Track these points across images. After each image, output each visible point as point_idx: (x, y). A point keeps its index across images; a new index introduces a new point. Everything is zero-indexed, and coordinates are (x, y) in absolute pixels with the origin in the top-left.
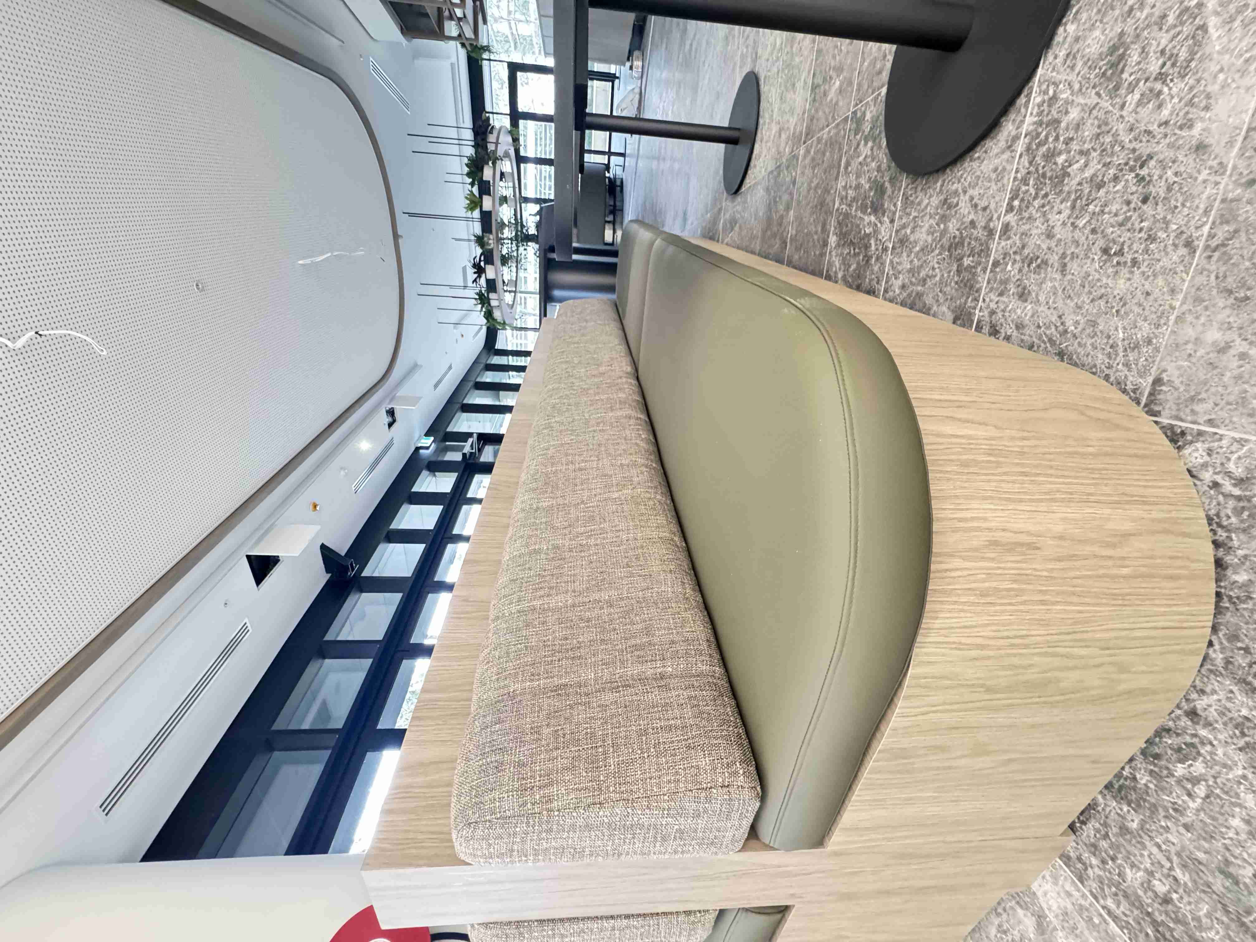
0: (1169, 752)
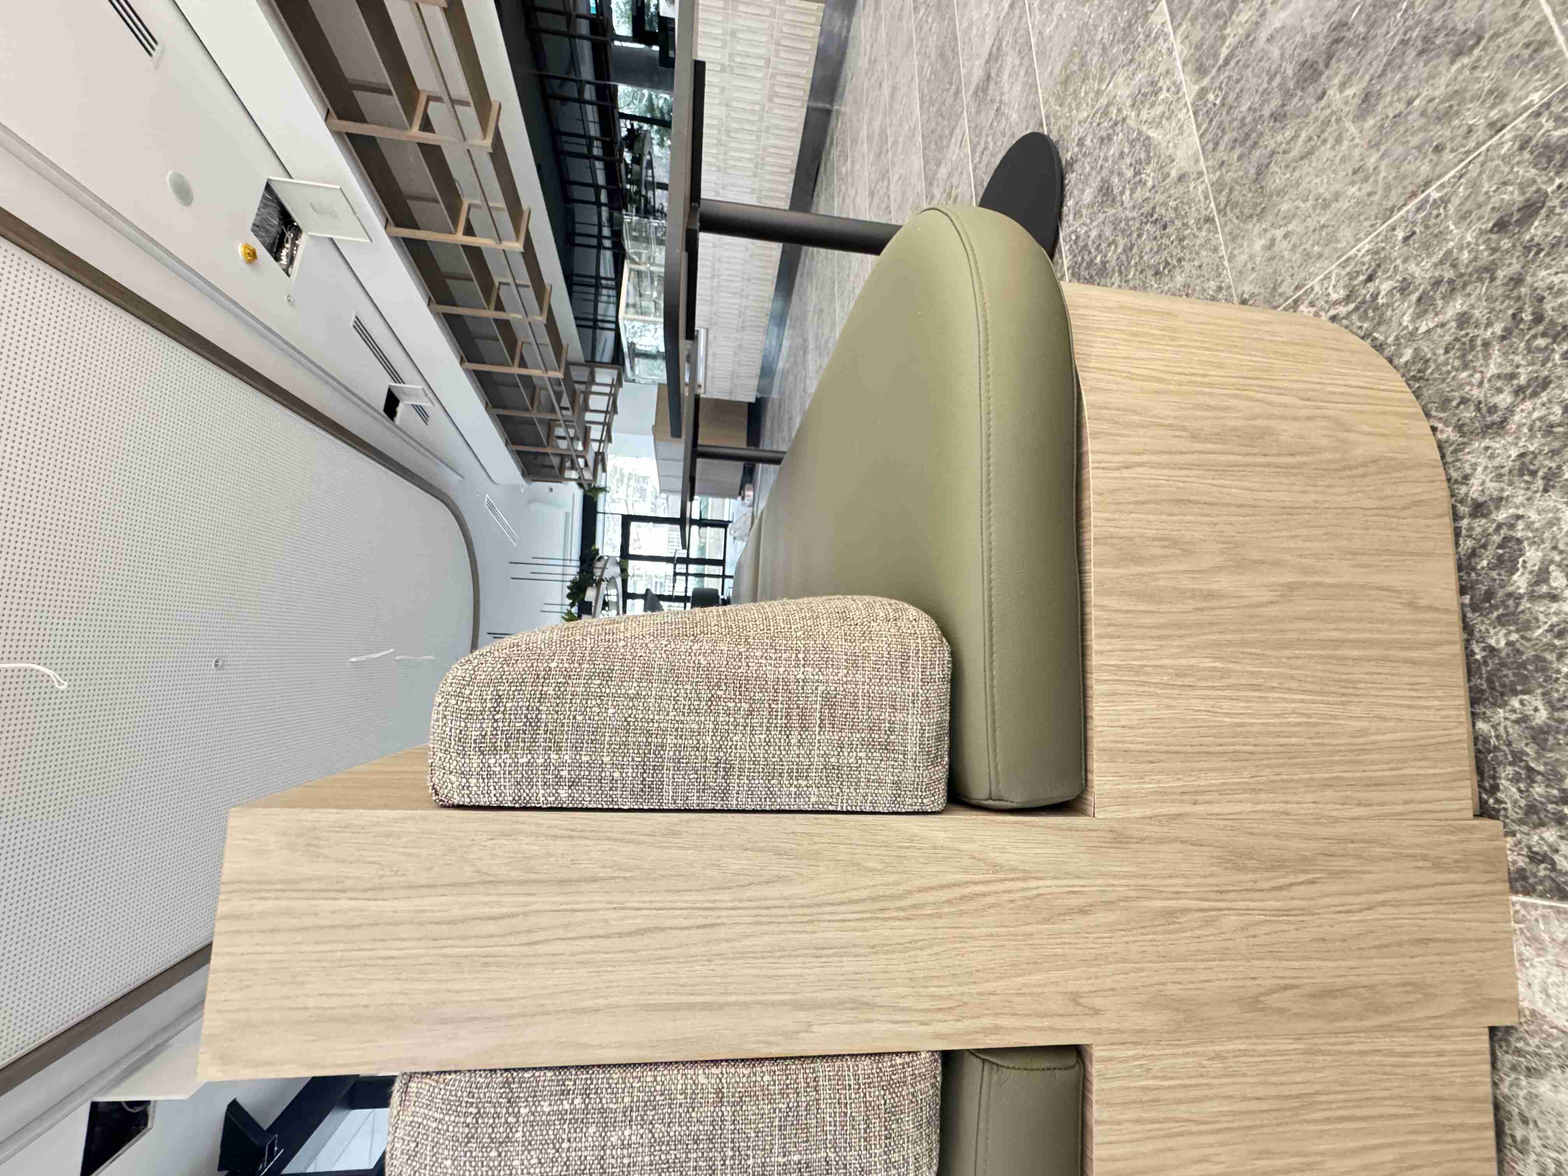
0: (1494, 574)
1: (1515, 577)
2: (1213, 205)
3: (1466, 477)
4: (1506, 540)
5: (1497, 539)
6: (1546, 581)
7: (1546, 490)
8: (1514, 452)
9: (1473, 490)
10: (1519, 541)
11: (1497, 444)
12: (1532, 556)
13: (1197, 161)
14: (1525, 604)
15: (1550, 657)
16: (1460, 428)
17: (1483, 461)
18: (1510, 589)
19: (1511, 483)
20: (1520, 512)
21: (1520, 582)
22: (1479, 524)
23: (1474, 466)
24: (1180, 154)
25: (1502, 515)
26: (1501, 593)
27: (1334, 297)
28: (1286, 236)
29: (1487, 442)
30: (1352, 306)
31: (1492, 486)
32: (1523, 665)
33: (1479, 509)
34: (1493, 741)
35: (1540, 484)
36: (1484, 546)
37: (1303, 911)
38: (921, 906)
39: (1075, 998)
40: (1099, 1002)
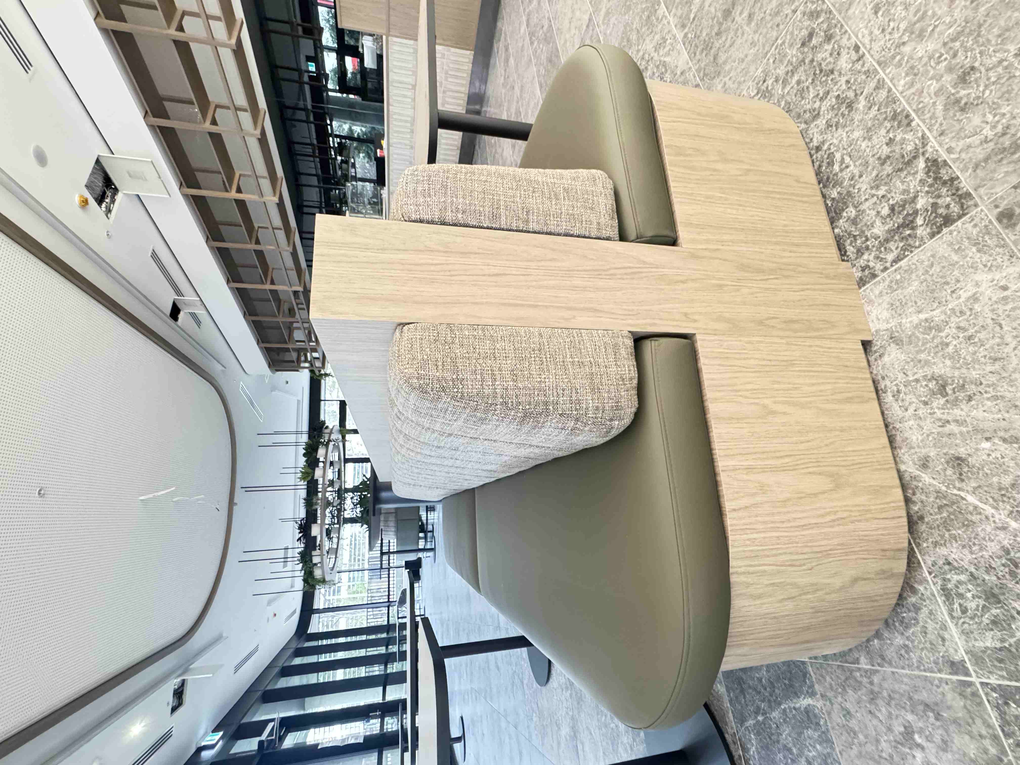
0: (828, 170)
1: (834, 167)
2: (698, 79)
3: (811, 139)
4: (829, 155)
5: (826, 156)
6: (844, 162)
7: (837, 130)
8: (824, 122)
9: (815, 143)
10: (833, 153)
11: (818, 122)
12: (838, 156)
13: (688, 63)
14: (840, 175)
15: (851, 189)
16: (806, 123)
17: (816, 130)
18: (834, 172)
19: (826, 133)
20: (831, 142)
21: (836, 168)
22: (819, 155)
23: (813, 134)
24: (680, 63)
25: (825, 147)
26: (831, 176)
27: (753, 94)
28: (730, 79)
29: (815, 123)
30: (760, 95)
31: (820, 138)
32: (844, 198)
33: (818, 149)
34: (841, 234)
35: (834, 128)
36: (823, 162)
37: (775, 290)
38: (615, 275)
39: (686, 314)
40: (696, 317)
